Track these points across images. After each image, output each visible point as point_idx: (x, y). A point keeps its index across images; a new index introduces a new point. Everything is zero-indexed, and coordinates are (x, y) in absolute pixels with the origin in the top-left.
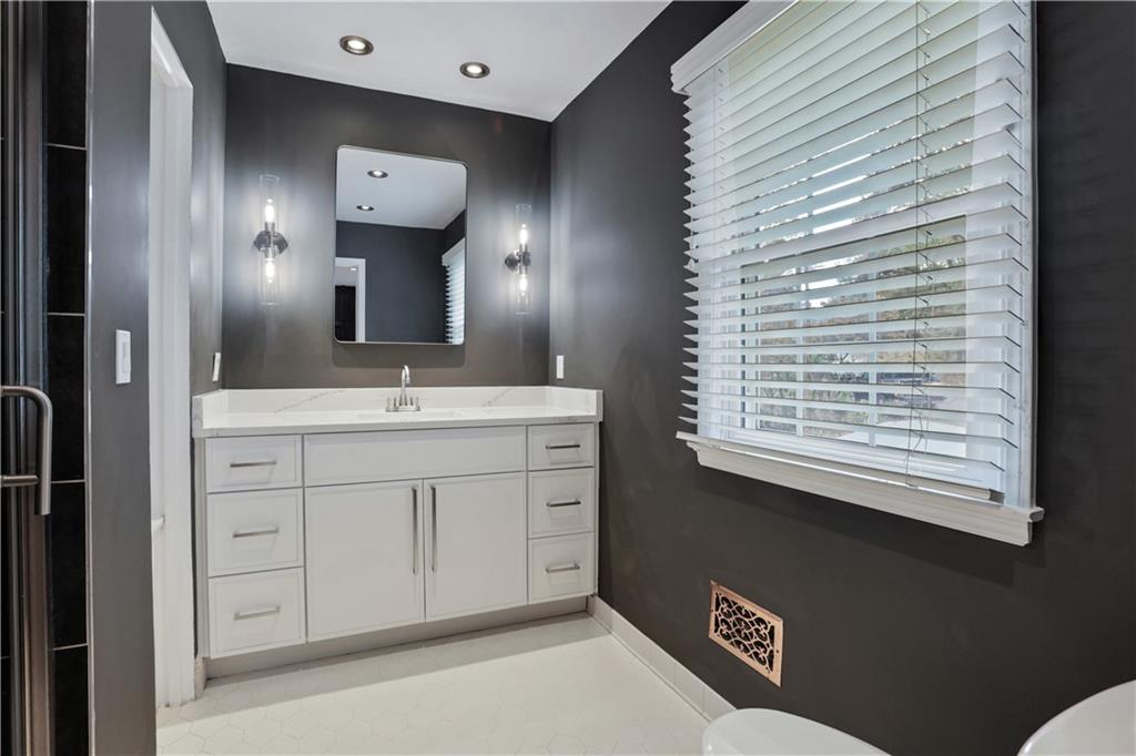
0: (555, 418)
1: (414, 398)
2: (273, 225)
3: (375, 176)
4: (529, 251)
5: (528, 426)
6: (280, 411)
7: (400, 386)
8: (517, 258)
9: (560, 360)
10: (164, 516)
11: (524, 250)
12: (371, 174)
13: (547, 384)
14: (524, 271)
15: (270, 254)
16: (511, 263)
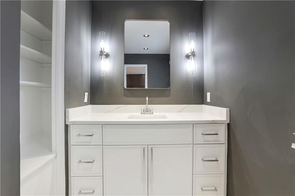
0: (206, 121)
1: (151, 109)
2: (104, 48)
3: (145, 37)
4: (194, 51)
5: (194, 124)
6: (106, 113)
7: (146, 104)
8: (190, 54)
9: (208, 94)
10: (56, 153)
11: (192, 51)
12: (144, 36)
13: (203, 104)
14: (193, 59)
15: (103, 58)
16: (188, 57)
